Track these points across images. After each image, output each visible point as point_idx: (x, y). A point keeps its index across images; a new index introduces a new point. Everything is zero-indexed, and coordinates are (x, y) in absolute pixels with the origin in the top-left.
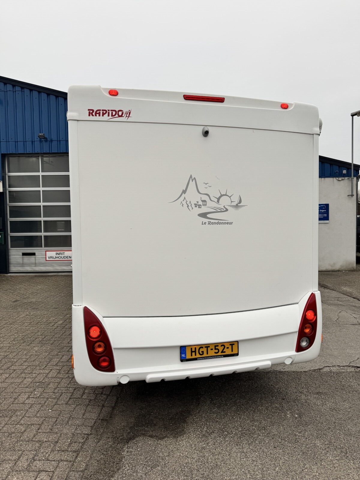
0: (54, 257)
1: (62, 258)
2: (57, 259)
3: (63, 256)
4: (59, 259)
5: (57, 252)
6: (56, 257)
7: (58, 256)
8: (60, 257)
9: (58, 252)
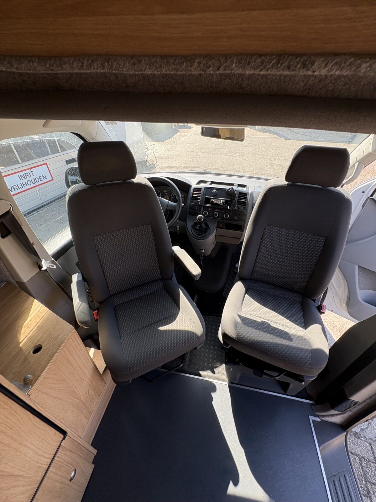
0: (20, 186)
1: (34, 182)
2: (26, 188)
3: (32, 178)
4: (29, 187)
5: (19, 174)
6: (23, 185)
7: (24, 181)
8: (29, 183)
9: (21, 174)
